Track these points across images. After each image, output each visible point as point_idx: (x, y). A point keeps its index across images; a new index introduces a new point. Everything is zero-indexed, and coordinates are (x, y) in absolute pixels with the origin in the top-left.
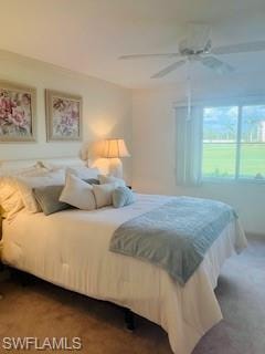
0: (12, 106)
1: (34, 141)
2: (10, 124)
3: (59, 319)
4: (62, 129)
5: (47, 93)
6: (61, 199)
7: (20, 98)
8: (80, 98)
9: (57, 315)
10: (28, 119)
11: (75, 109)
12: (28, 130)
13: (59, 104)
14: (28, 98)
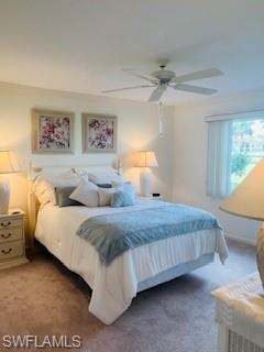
0: (54, 127)
1: (71, 153)
2: (51, 141)
3: (53, 281)
4: (96, 143)
5: (85, 116)
6: (71, 197)
7: (61, 121)
8: (115, 117)
9: (53, 278)
10: (67, 137)
11: (110, 127)
12: (66, 144)
13: (94, 124)
14: (67, 120)
